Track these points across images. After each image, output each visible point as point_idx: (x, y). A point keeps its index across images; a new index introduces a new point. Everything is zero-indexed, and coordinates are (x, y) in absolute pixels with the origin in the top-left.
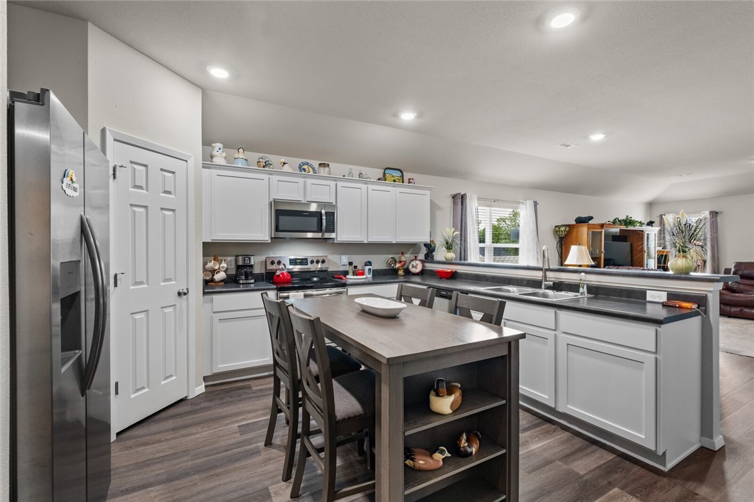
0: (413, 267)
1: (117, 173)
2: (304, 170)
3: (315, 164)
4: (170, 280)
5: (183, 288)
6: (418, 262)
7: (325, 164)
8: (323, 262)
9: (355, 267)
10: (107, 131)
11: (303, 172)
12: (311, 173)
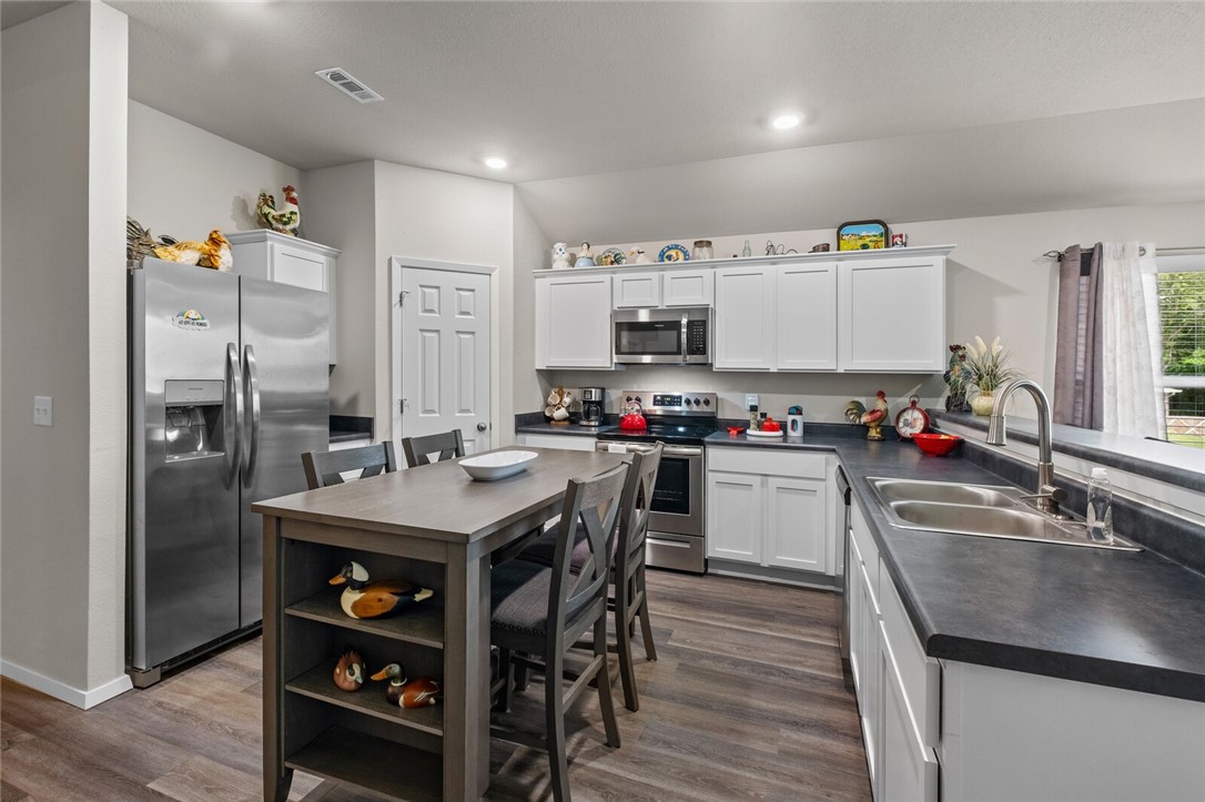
0: (906, 424)
1: (404, 300)
2: (669, 258)
3: (688, 244)
4: (468, 411)
5: (485, 422)
6: (917, 415)
7: (701, 242)
8: (707, 402)
9: (763, 415)
10: (393, 260)
11: (667, 262)
12: (681, 260)
